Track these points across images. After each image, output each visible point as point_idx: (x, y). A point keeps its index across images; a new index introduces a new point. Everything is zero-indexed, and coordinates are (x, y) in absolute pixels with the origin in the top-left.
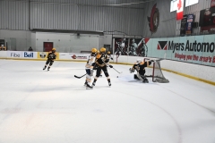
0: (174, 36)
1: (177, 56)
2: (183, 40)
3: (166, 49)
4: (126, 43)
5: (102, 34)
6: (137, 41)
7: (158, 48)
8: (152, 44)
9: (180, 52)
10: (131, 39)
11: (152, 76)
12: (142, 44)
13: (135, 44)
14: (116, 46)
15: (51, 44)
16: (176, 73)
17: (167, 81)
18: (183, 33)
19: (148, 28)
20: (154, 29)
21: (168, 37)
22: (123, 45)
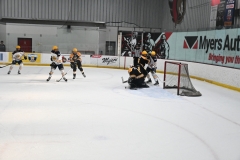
0: (207, 29)
1: (211, 57)
2: (221, 34)
3: (195, 47)
4: (139, 40)
5: (102, 26)
6: (154, 37)
7: (185, 47)
8: (176, 41)
9: (216, 53)
10: (146, 34)
11: (178, 88)
12: (162, 41)
13: (152, 41)
14: (124, 43)
15: (29, 41)
16: (211, 82)
17: (199, 95)
18: (220, 24)
19: (171, 18)
20: (178, 18)
21: (198, 30)
22: (134, 42)
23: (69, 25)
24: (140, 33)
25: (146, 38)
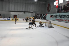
0: (55, 13)
1: (56, 19)
2: (58, 14)
6: (44, 15)
7: (50, 17)
8: (48, 16)
9: (57, 18)
10: (42, 14)
11: (49, 26)
12: (45, 16)
13: (43, 16)
16: (56, 25)
17: (53, 28)
18: (58, 12)
19: (47, 10)
20: (49, 11)
21: (53, 13)
22: (39, 16)
23: (25, 12)
24: (40, 14)
25: (42, 15)
